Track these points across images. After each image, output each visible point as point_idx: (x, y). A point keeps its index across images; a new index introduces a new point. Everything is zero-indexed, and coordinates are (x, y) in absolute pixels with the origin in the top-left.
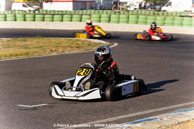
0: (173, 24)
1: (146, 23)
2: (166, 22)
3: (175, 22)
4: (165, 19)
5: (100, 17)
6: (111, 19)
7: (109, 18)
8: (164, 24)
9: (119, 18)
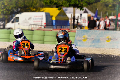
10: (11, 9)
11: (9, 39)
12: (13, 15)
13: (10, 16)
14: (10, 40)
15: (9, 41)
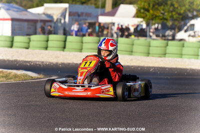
0: (181, 55)
1: (132, 52)
2: (167, 52)
3: (186, 50)
4: (167, 45)
5: (47, 41)
6: (67, 44)
7: (63, 43)
8: (165, 54)
9: (82, 42)
10: (184, 13)
11: (182, 54)
12: (187, 21)
13: (182, 23)
14: (183, 56)
15: (181, 57)
